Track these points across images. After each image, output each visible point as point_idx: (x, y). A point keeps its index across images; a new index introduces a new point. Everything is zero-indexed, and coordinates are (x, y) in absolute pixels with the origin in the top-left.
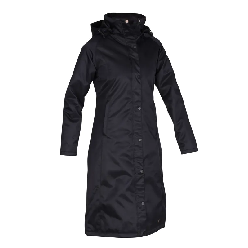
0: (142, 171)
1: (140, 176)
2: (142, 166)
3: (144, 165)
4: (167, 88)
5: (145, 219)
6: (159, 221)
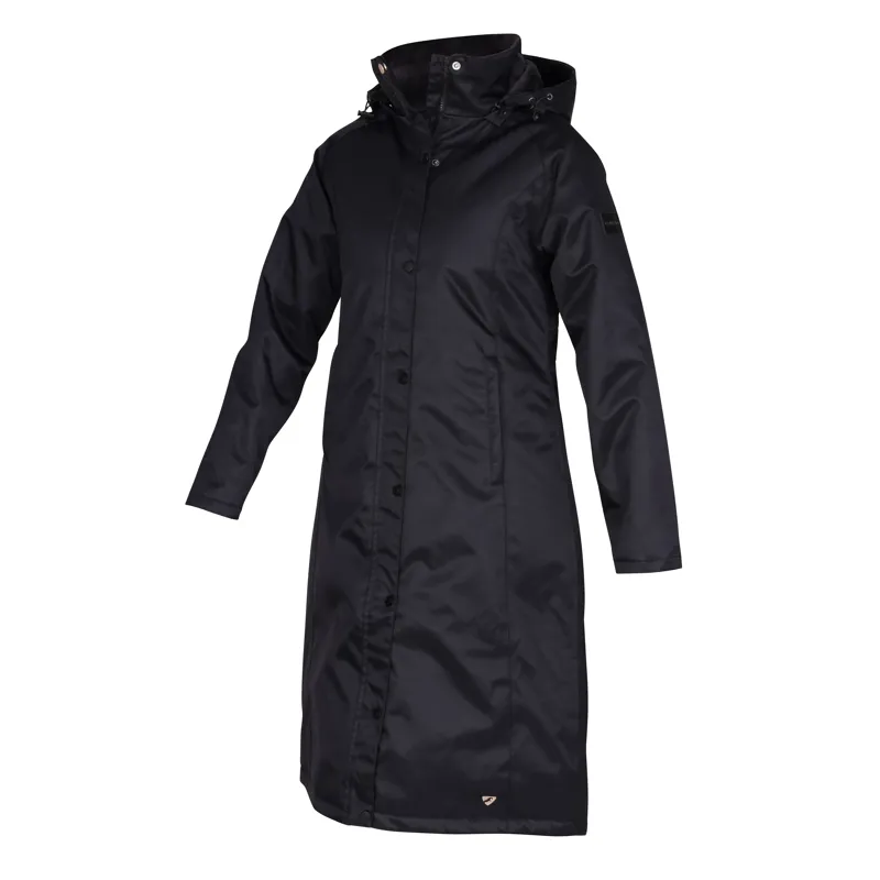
1: (378, 616)
2: (393, 583)
3: (398, 583)
5: (368, 769)
6: (489, 800)
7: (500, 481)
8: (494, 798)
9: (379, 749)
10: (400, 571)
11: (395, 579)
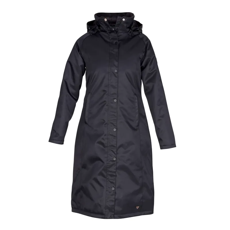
0: (115, 159)
1: (112, 163)
2: (115, 154)
3: (117, 154)
4: (150, 85)
5: (113, 203)
6: (138, 207)
7: (138, 126)
8: (139, 207)
9: (115, 198)
10: (117, 151)
11: (116, 153)
